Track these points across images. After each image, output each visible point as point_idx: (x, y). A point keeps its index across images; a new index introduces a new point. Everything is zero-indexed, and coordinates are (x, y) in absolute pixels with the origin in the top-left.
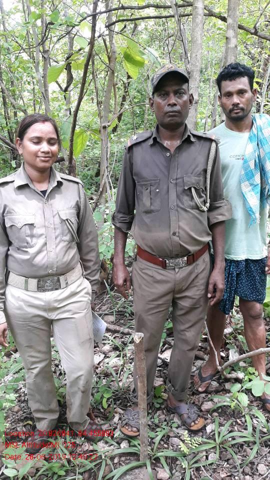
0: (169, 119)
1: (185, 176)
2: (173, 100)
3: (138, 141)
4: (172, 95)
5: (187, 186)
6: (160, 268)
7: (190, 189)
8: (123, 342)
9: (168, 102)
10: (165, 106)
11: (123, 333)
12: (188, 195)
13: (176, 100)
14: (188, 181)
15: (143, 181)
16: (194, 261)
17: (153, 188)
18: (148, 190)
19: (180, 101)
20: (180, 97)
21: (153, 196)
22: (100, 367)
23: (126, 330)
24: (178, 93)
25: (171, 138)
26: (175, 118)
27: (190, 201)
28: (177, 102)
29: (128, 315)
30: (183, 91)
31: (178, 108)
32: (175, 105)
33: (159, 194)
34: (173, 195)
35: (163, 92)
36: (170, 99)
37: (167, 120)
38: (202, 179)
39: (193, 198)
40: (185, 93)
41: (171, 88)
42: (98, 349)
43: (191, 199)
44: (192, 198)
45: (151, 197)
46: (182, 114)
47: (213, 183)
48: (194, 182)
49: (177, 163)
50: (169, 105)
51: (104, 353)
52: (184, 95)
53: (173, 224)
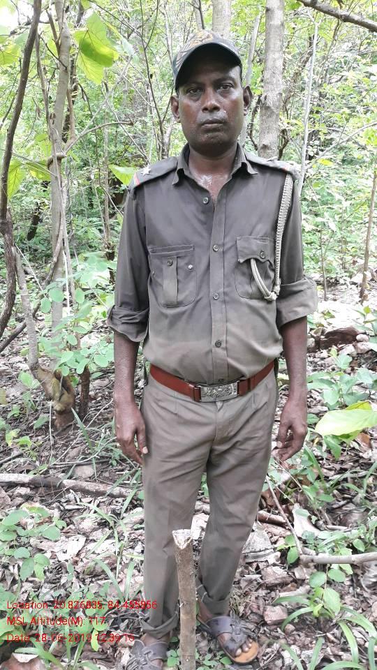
0: (206, 136)
1: (238, 238)
2: (212, 99)
3: (152, 177)
4: (210, 90)
5: (243, 257)
6: (189, 399)
7: (248, 262)
8: (114, 512)
9: (203, 104)
10: (198, 111)
11: (111, 496)
12: (244, 274)
13: (218, 101)
14: (245, 248)
15: (163, 250)
16: (249, 390)
17: (182, 263)
18: (174, 266)
19: (226, 101)
20: (225, 94)
21: (182, 277)
22: (82, 560)
23: (116, 490)
24: (223, 86)
25: (213, 169)
26: (217, 133)
27: (247, 284)
28: (220, 102)
29: (114, 463)
30: (231, 82)
31: (221, 114)
32: (216, 109)
33: (193, 274)
34: (217, 275)
35: (194, 86)
36: (207, 98)
37: (204, 138)
38: (268, 243)
39: (254, 279)
40: (234, 85)
41: (208, 78)
42: (74, 528)
43: (248, 281)
44: (252, 278)
45: (180, 278)
46: (229, 127)
47: (286, 251)
48: (255, 248)
49: (223, 216)
50: (205, 109)
51: (84, 534)
52: (232, 89)
53: (217, 326)
